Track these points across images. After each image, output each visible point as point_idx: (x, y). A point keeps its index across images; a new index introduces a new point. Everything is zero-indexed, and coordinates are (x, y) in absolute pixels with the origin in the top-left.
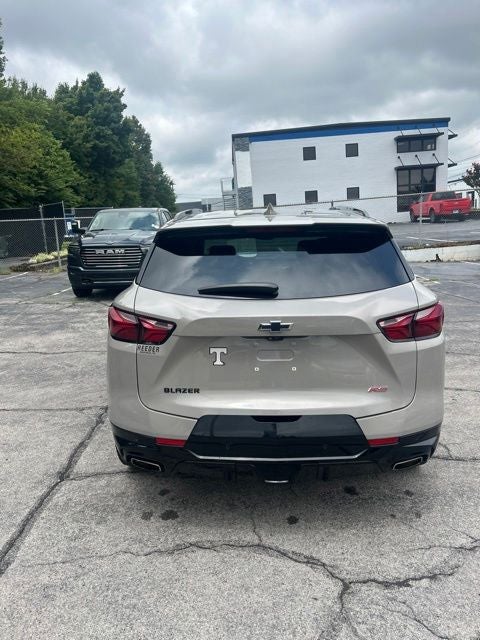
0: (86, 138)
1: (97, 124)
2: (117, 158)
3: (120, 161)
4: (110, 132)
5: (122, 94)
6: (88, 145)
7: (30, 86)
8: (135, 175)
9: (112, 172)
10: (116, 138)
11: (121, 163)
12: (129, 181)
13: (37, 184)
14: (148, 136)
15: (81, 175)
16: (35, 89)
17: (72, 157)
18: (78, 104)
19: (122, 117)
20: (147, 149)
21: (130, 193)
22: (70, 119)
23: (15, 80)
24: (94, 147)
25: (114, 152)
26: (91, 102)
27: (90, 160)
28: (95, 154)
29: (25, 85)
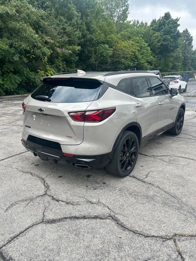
0: (159, 41)
1: (165, 34)
2: (172, 49)
3: (172, 50)
4: (170, 37)
5: (179, 20)
6: (159, 44)
7: (140, 22)
8: (181, 55)
9: (168, 54)
10: (172, 40)
11: (173, 51)
12: (177, 59)
13: (134, 61)
14: (192, 37)
15: (154, 57)
16: (142, 23)
17: (151, 50)
18: (158, 27)
19: (176, 30)
20: (190, 44)
21: (177, 64)
22: (154, 33)
23: (135, 20)
24: (161, 45)
25: (170, 46)
26: (164, 25)
27: (159, 50)
28: (162, 47)
29: (138, 22)
